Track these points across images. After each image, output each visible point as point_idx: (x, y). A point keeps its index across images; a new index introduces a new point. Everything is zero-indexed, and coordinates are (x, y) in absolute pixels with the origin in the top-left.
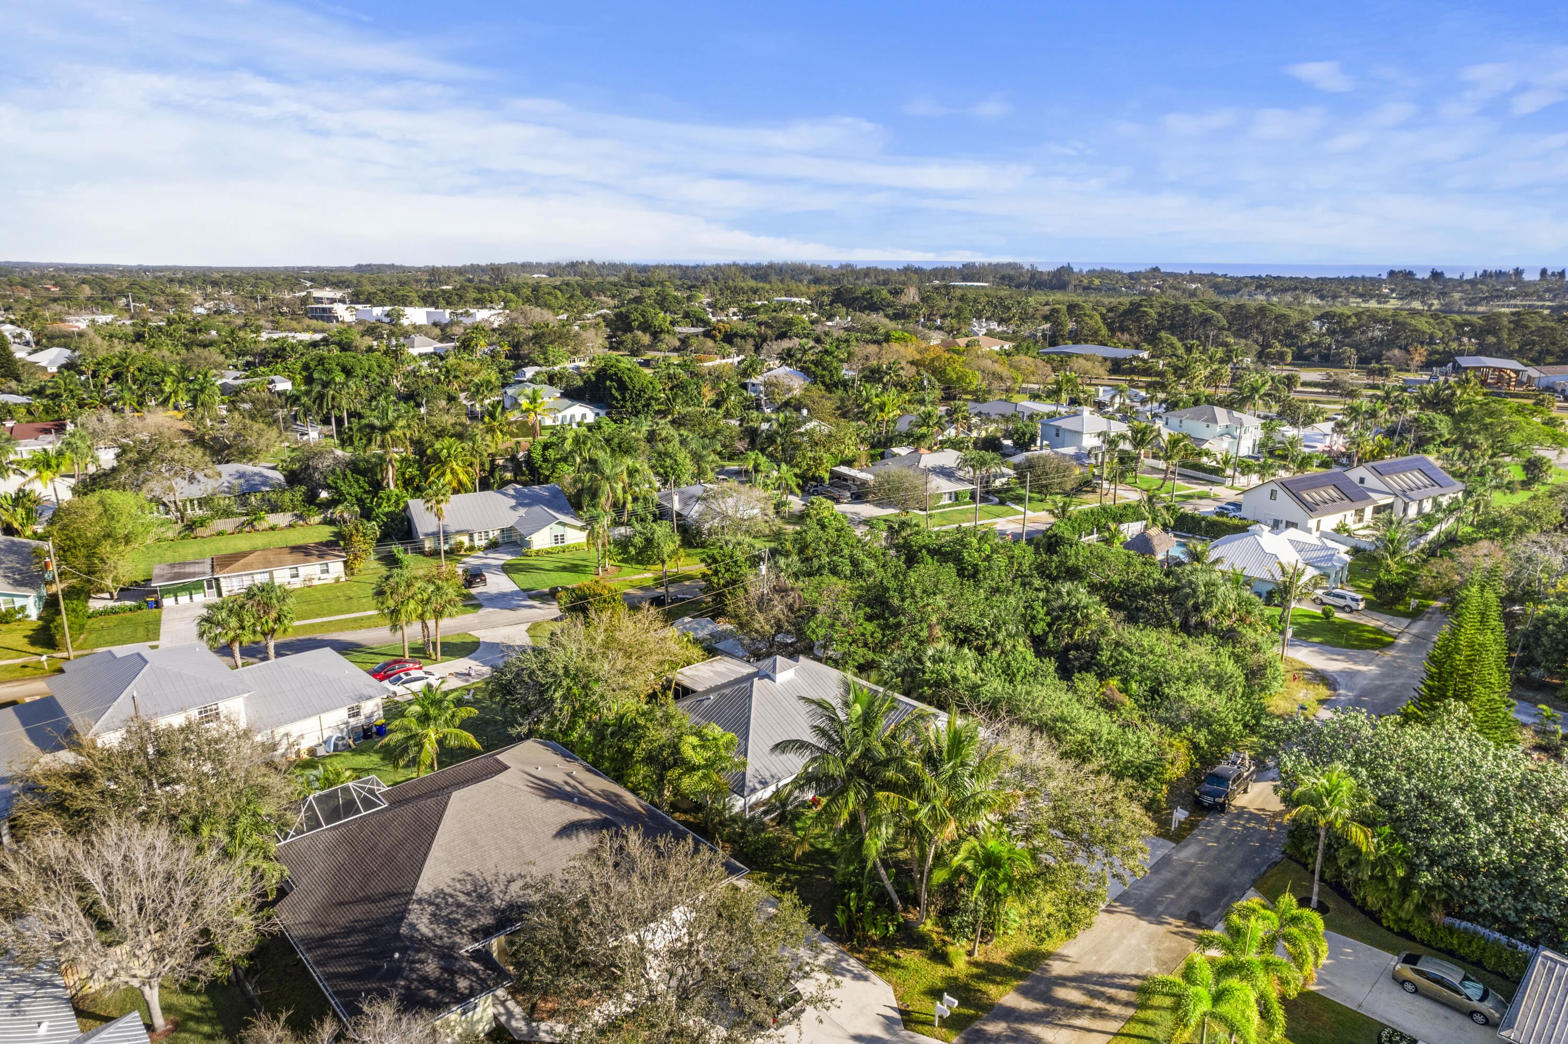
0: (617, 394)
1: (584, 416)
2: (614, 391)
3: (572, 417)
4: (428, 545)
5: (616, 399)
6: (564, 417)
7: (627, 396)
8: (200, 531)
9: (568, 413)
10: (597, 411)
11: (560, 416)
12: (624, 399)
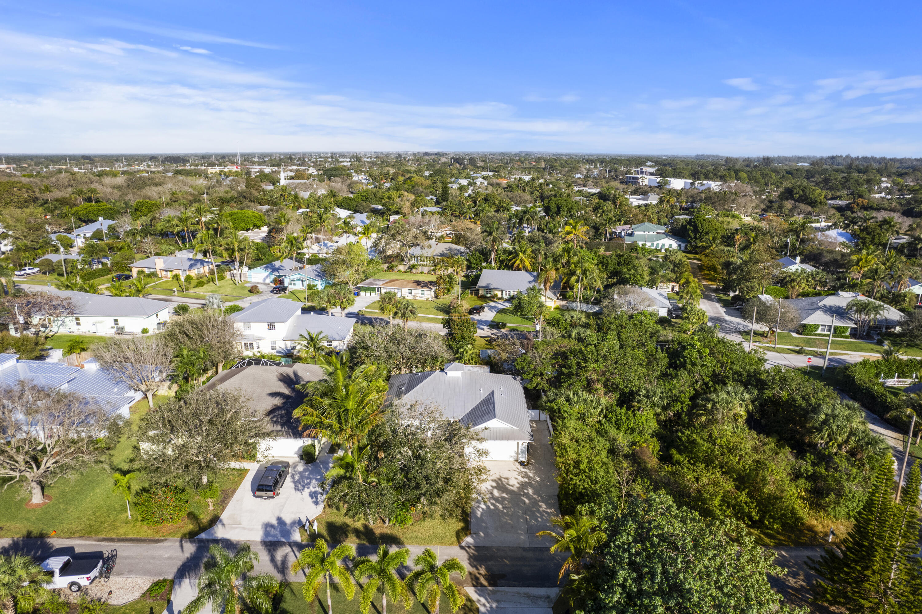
0: (692, 235)
1: (671, 245)
2: (690, 232)
3: (663, 245)
4: (481, 292)
5: (690, 237)
6: (658, 245)
7: (698, 236)
8: (414, 270)
9: (661, 242)
10: (680, 243)
11: (655, 243)
12: (695, 238)
